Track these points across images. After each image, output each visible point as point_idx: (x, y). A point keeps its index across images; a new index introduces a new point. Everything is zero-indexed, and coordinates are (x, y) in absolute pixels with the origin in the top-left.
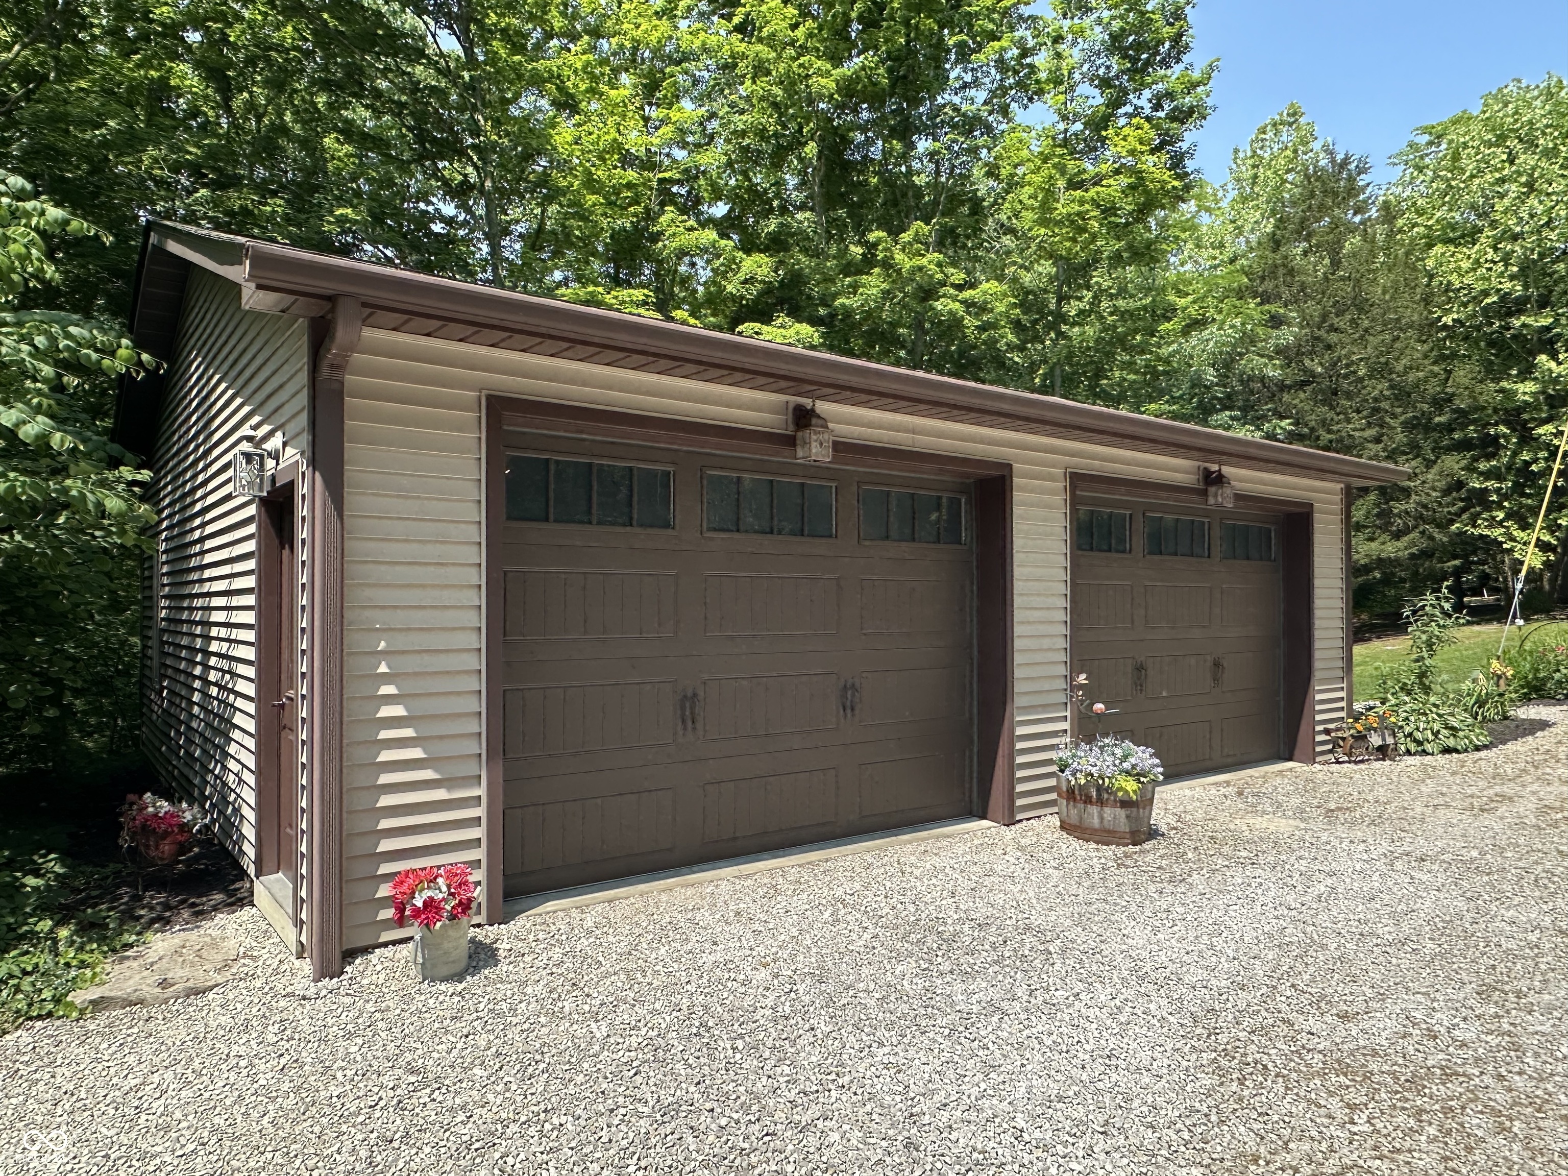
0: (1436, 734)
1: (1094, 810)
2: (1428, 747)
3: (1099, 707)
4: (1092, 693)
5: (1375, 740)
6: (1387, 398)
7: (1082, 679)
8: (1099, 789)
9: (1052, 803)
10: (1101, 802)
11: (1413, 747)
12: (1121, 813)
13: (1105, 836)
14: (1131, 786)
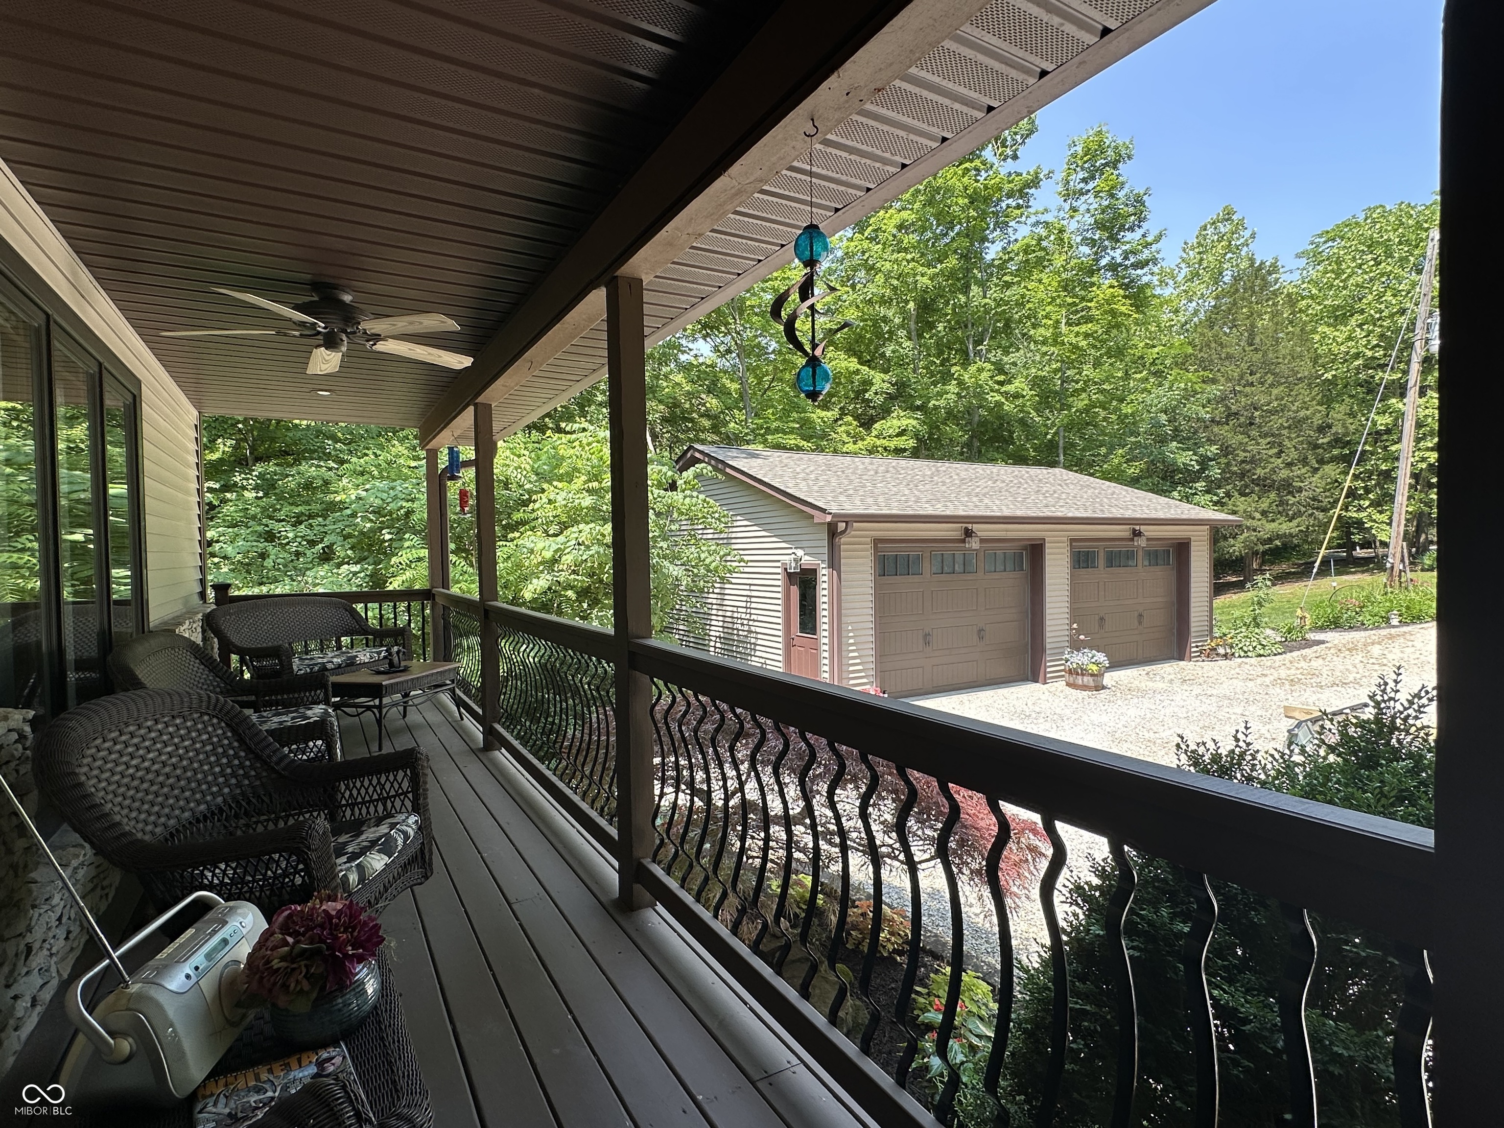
0: (1254, 648)
1: (1080, 678)
2: (1250, 654)
3: (1082, 637)
4: (1079, 632)
5: (1221, 651)
6: (1285, 428)
7: (1075, 626)
8: (1082, 669)
9: (1063, 676)
10: (1083, 675)
11: (1242, 654)
12: (1091, 679)
13: (1084, 688)
14: (1095, 668)
